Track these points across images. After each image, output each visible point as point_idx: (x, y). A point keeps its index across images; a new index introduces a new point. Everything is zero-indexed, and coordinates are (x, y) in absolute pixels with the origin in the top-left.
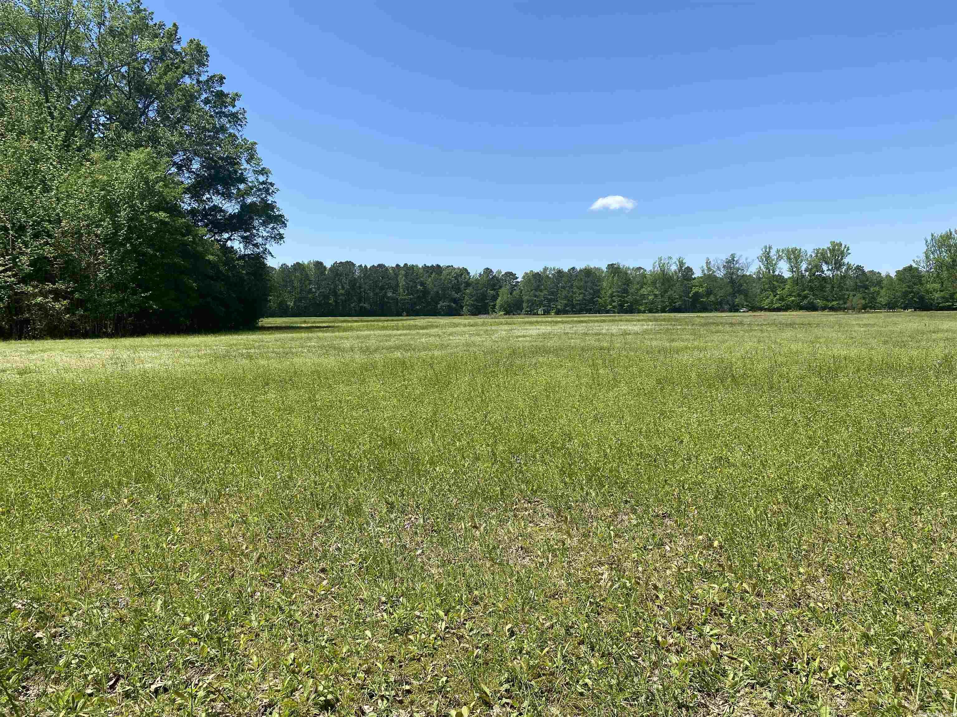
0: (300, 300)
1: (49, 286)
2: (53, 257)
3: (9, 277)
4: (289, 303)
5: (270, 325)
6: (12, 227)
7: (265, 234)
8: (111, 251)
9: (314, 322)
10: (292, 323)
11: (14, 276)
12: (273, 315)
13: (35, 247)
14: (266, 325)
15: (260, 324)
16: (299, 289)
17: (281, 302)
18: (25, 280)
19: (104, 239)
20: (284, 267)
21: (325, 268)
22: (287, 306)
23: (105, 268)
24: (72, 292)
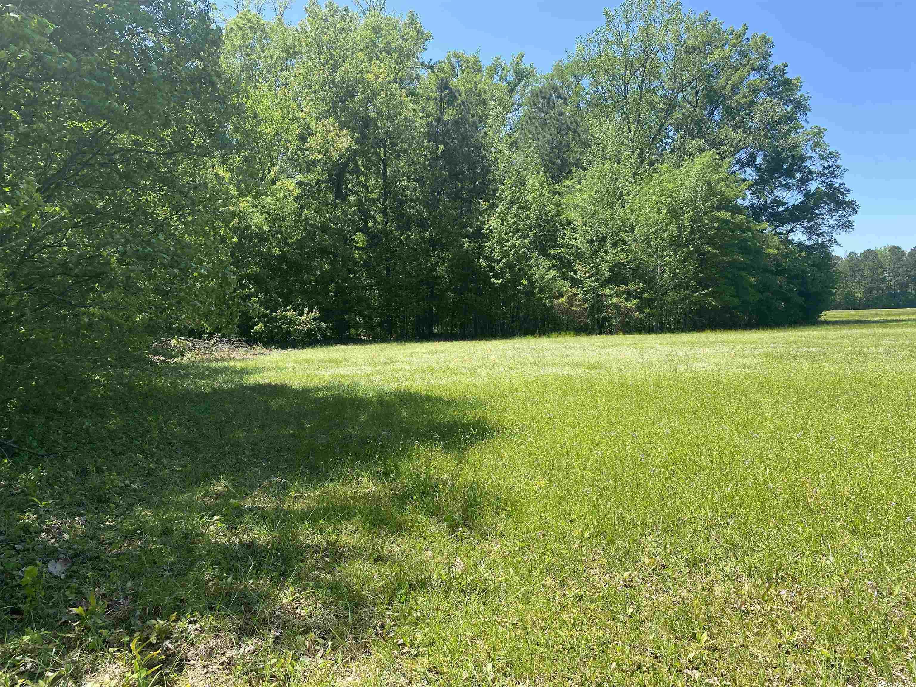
0: (871, 290)
1: (623, 288)
2: (627, 262)
3: (593, 281)
4: (856, 295)
5: (834, 319)
6: (596, 239)
7: (832, 222)
8: (676, 253)
9: (889, 315)
10: (861, 316)
11: (597, 280)
12: (836, 308)
13: (614, 254)
14: (829, 319)
15: (823, 318)
16: (870, 279)
17: (848, 292)
18: (605, 284)
19: (669, 242)
20: (852, 257)
21: (903, 253)
22: (855, 298)
23: (670, 269)
24: (641, 293)
